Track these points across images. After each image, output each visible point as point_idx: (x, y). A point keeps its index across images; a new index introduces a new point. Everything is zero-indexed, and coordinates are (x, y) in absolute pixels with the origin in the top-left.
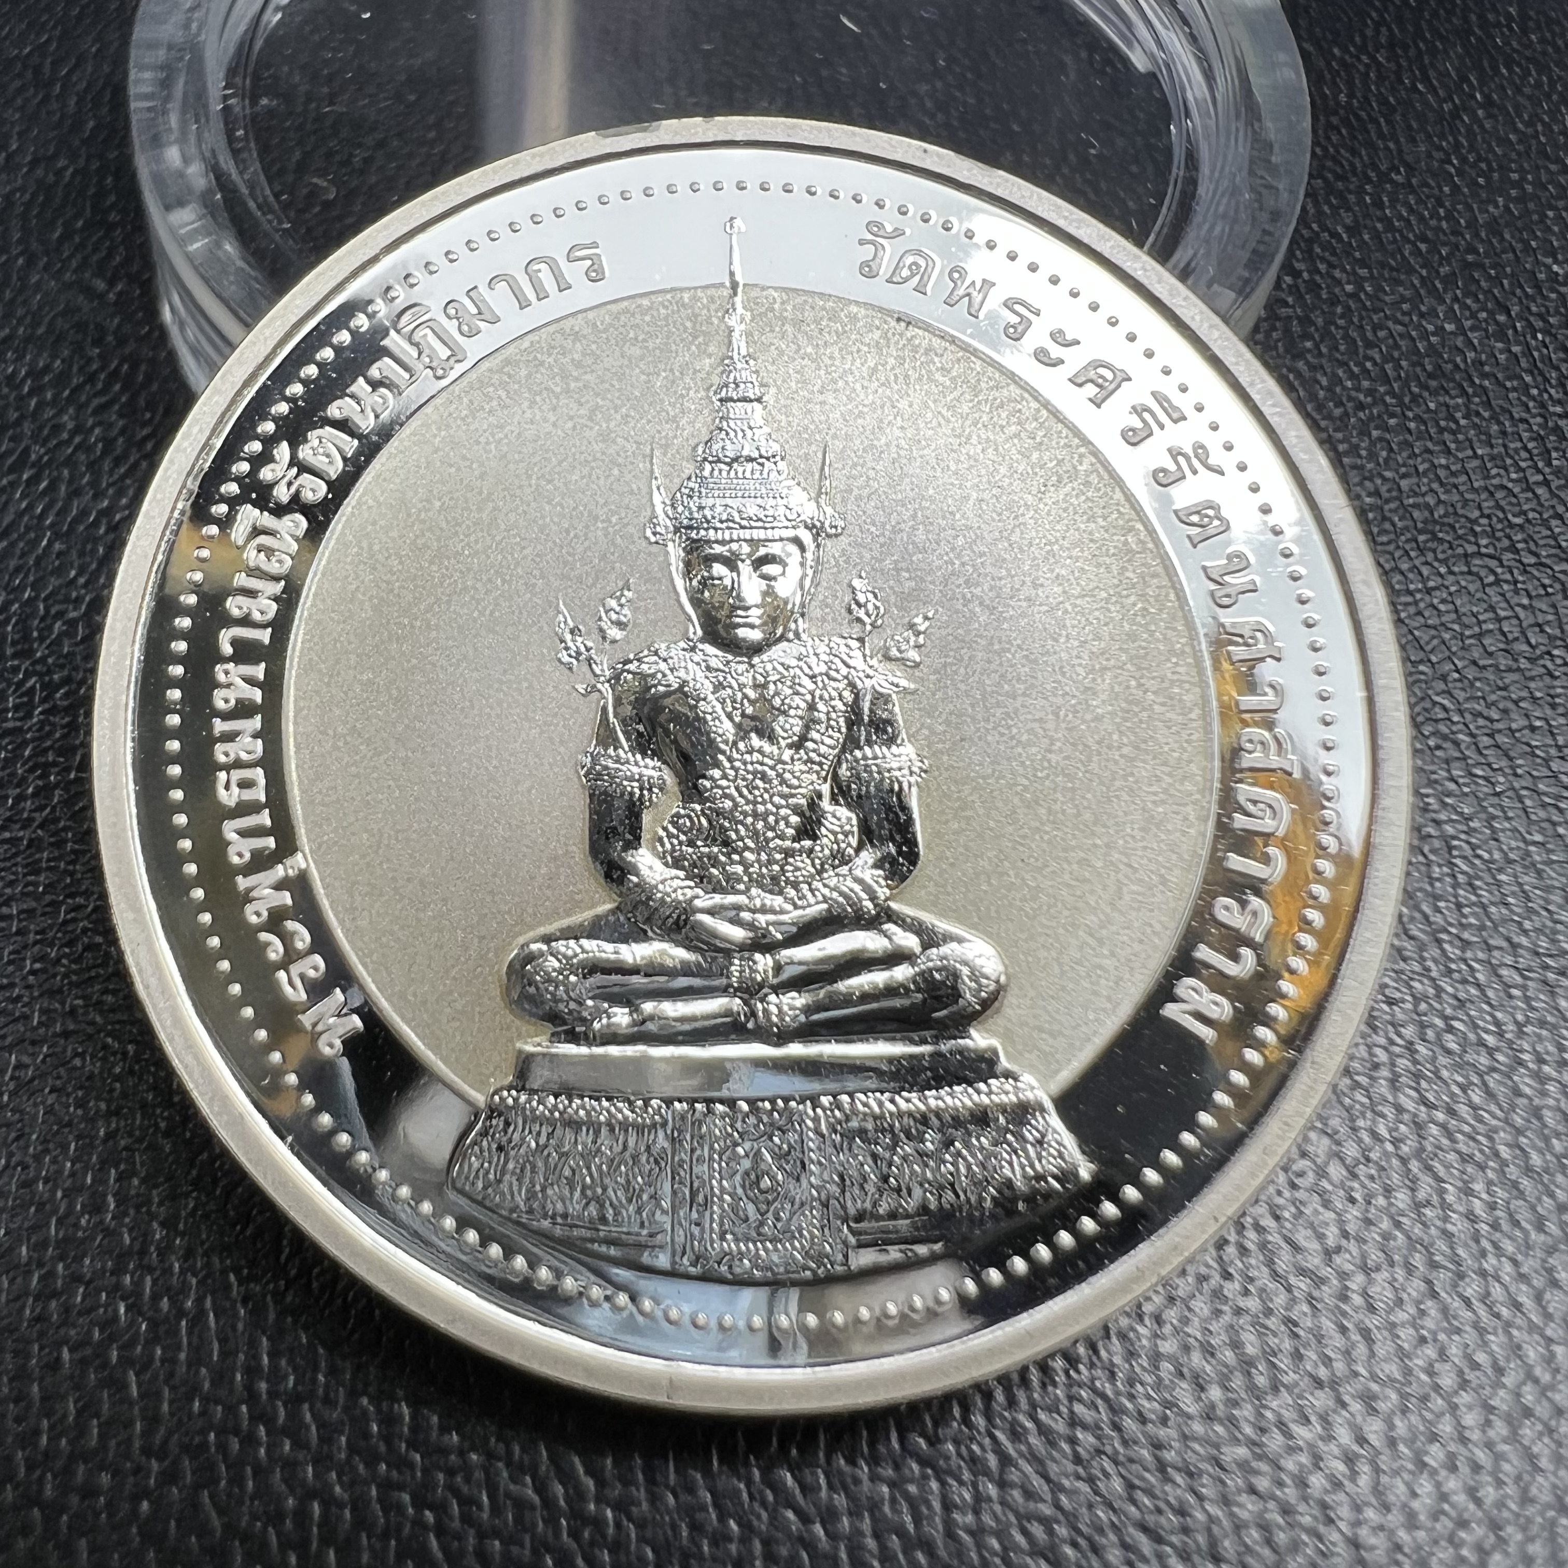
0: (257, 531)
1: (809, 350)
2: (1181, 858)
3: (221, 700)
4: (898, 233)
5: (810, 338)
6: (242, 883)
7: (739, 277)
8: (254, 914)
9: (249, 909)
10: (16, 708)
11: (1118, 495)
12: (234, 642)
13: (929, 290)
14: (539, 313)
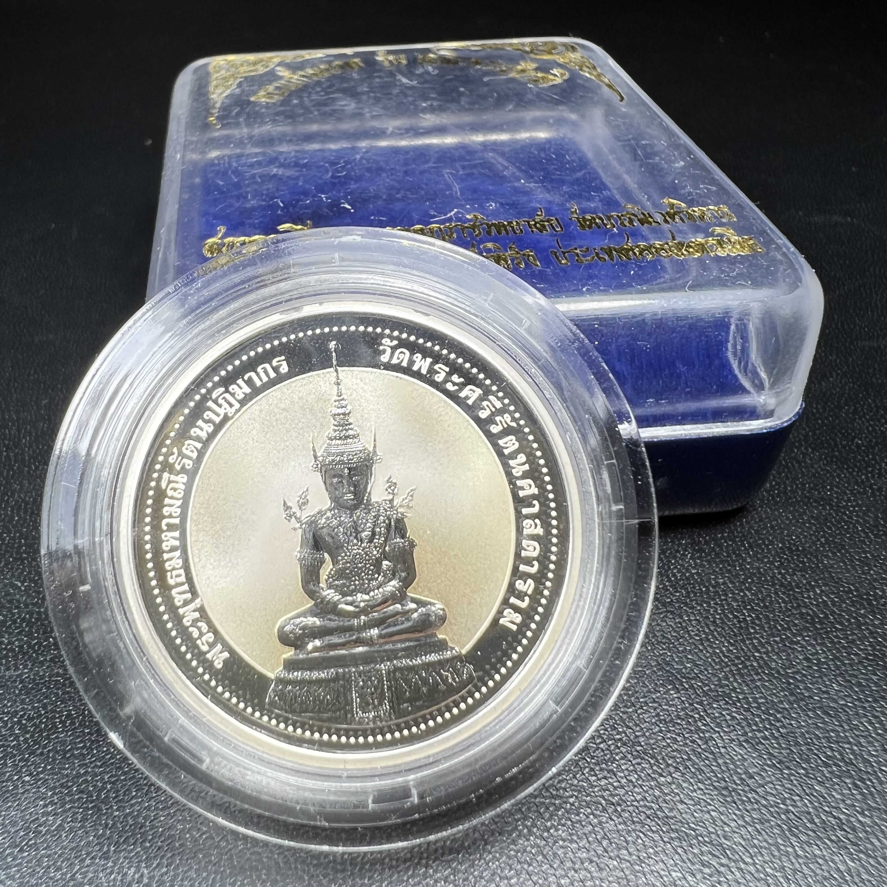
0: (170, 482)
3: (165, 546)
6: (181, 611)
8: (186, 621)
9: (185, 620)
12: (168, 525)
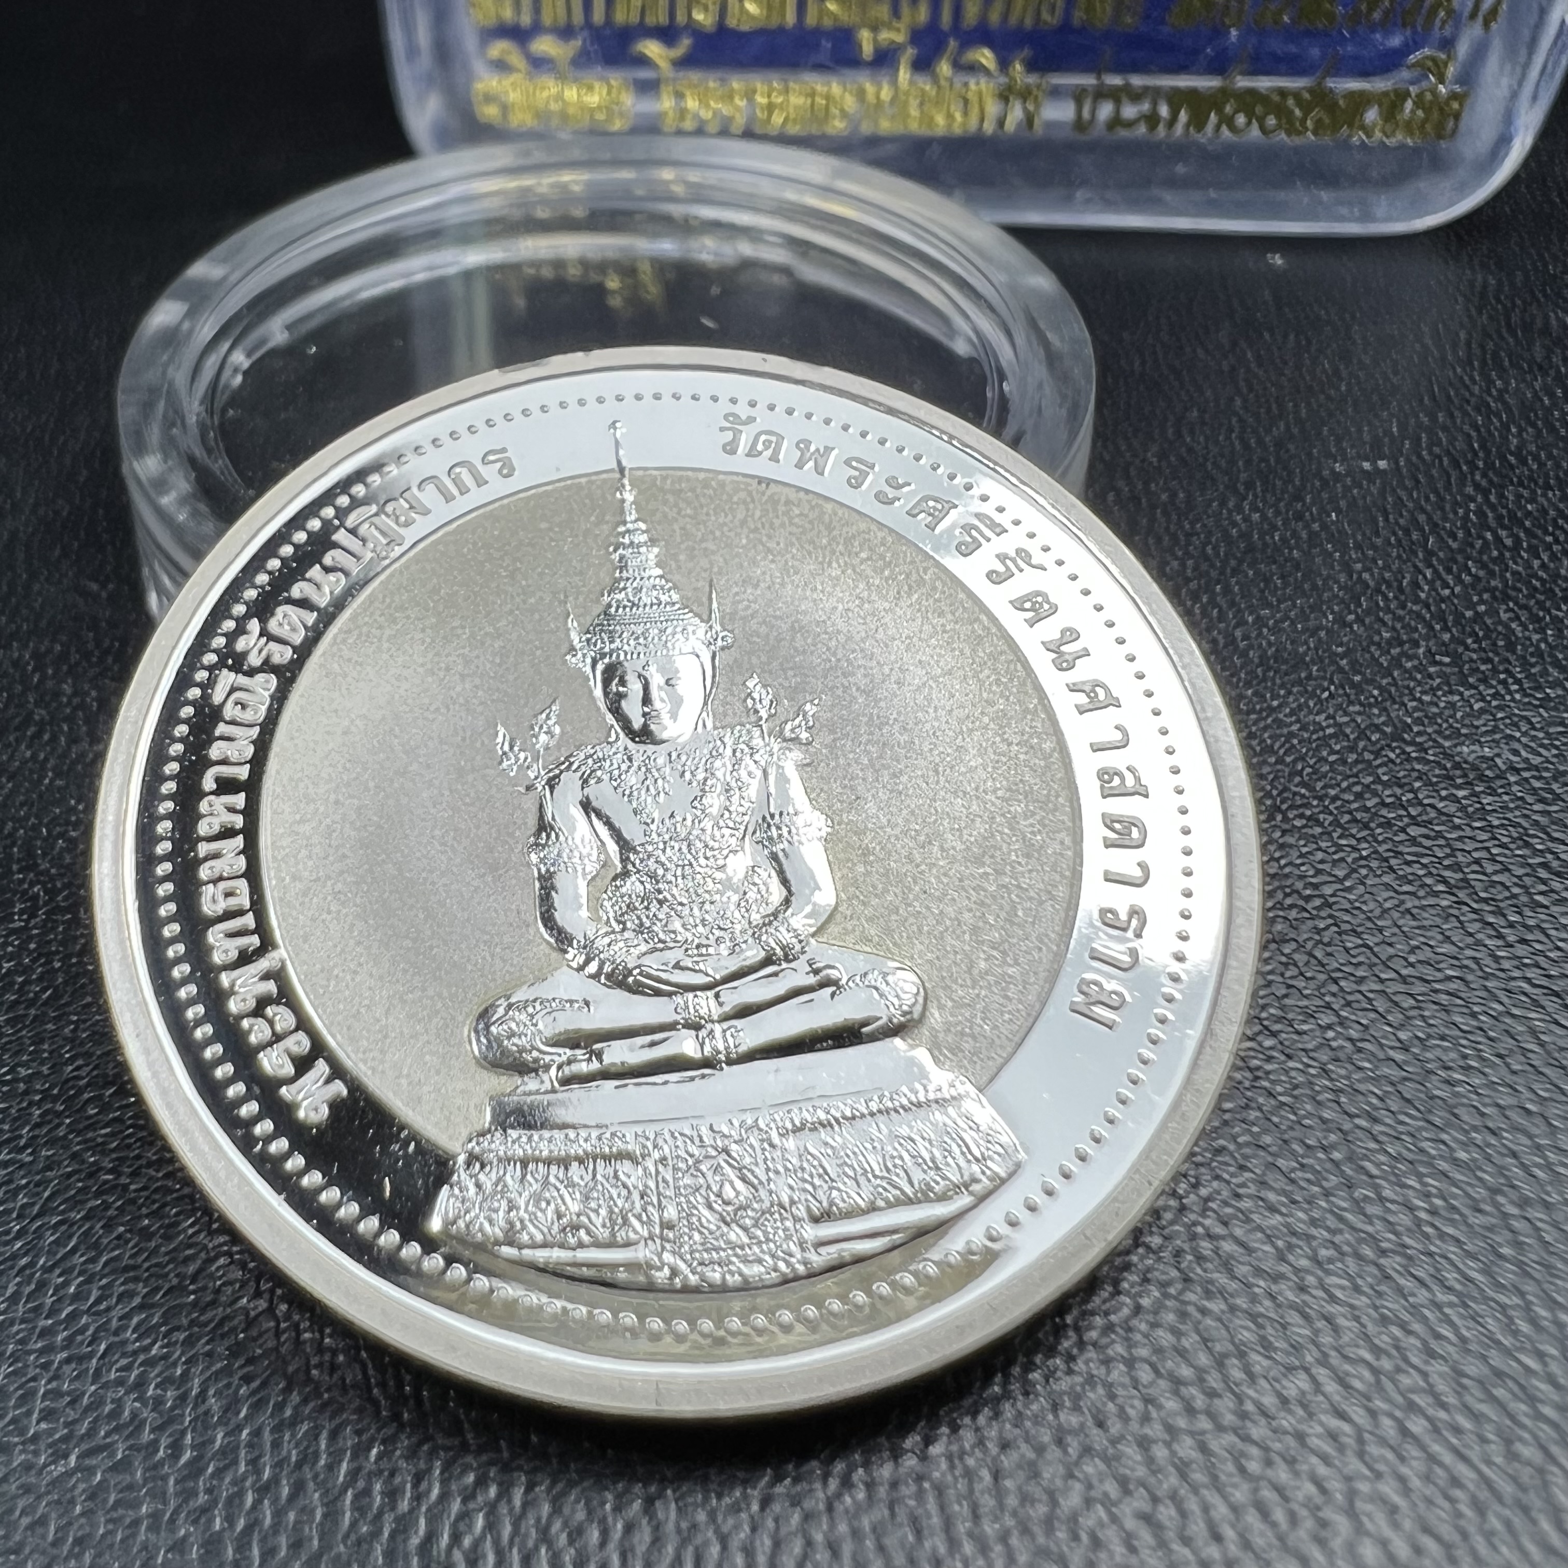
0: (233, 690)
1: (689, 511)
2: (1062, 876)
3: (205, 827)
4: (751, 420)
5: (689, 503)
6: (225, 979)
7: (624, 463)
8: (236, 1004)
9: (233, 1001)
10: (22, 912)
11: (962, 596)
12: (217, 779)
13: (781, 457)
14: (462, 504)
